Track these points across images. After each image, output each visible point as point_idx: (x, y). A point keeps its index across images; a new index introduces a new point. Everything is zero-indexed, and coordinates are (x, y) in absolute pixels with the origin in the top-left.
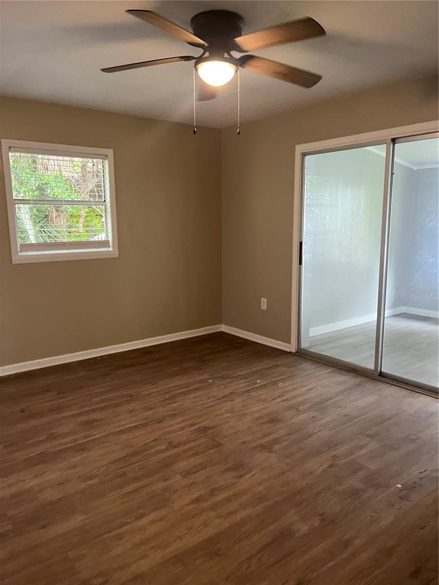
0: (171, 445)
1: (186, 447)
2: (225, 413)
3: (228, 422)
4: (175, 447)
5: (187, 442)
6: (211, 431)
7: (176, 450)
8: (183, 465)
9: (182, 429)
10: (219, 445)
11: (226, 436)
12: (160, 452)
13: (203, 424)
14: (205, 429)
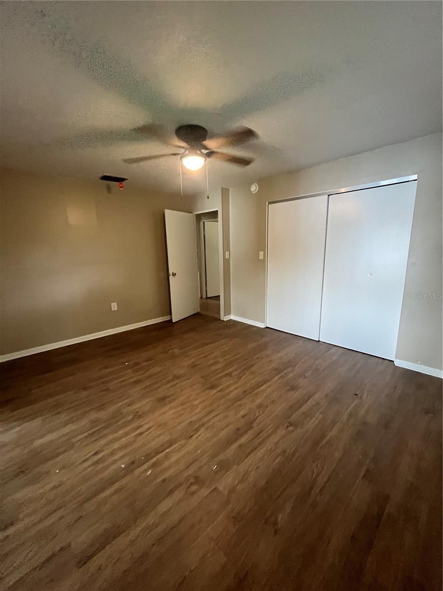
0: (229, 375)
1: (220, 375)
2: (198, 404)
3: (197, 395)
4: (227, 374)
5: (221, 377)
6: (209, 386)
7: (226, 372)
8: (219, 366)
9: (228, 387)
10: (203, 377)
11: (199, 383)
12: (235, 371)
13: (215, 391)
14: (212, 387)
